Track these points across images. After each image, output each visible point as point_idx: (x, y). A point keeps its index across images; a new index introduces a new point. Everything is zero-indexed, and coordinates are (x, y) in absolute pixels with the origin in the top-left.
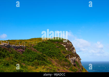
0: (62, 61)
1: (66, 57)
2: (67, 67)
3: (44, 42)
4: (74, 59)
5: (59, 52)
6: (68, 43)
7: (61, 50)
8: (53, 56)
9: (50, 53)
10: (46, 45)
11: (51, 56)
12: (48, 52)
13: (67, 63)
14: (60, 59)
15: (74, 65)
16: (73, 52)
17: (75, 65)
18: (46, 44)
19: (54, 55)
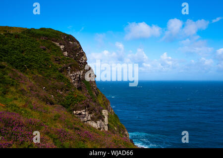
0: (51, 79)
1: (61, 71)
2: (62, 91)
3: (9, 34)
4: (80, 76)
5: (46, 60)
6: (71, 43)
7: (52, 55)
8: (28, 67)
9: (22, 60)
10: (13, 42)
11: (23, 66)
12: (17, 57)
13: (62, 83)
14: (46, 74)
15: (78, 88)
16: (81, 62)
17: (80, 88)
18: (13, 40)
19: (31, 66)
